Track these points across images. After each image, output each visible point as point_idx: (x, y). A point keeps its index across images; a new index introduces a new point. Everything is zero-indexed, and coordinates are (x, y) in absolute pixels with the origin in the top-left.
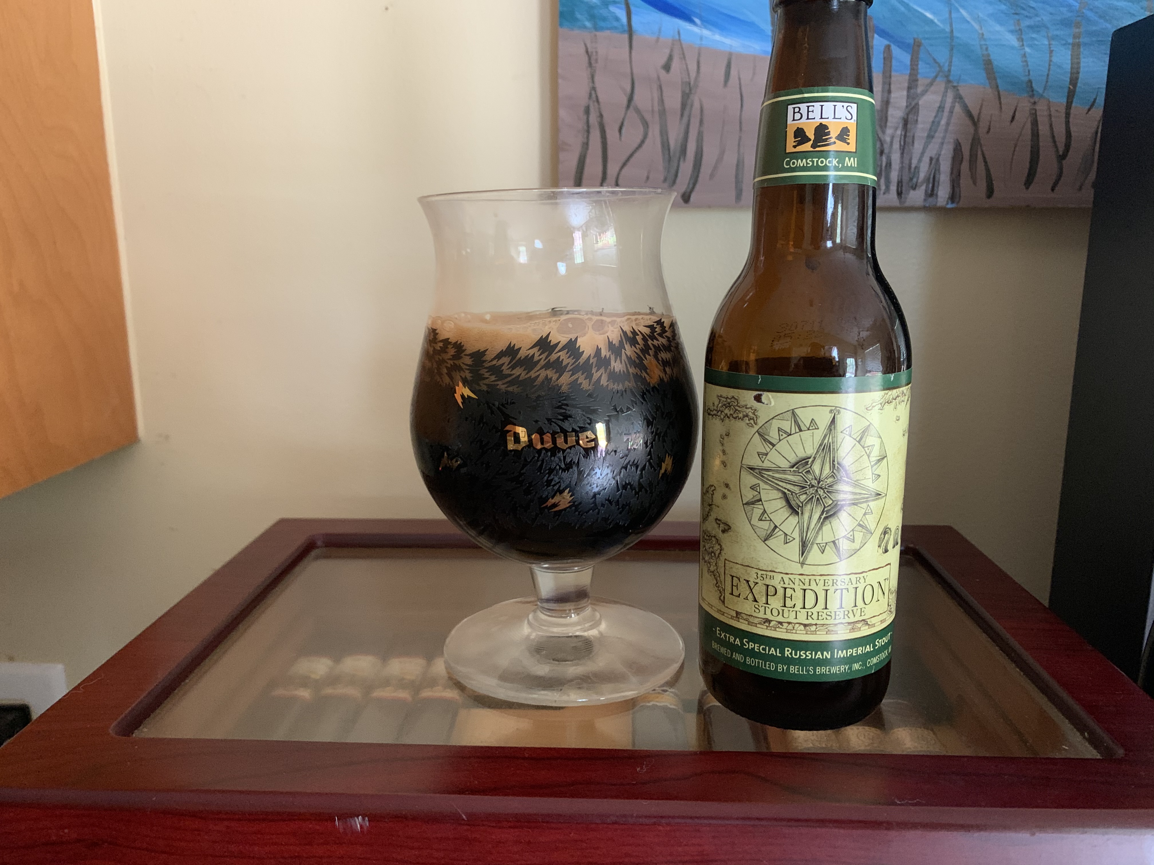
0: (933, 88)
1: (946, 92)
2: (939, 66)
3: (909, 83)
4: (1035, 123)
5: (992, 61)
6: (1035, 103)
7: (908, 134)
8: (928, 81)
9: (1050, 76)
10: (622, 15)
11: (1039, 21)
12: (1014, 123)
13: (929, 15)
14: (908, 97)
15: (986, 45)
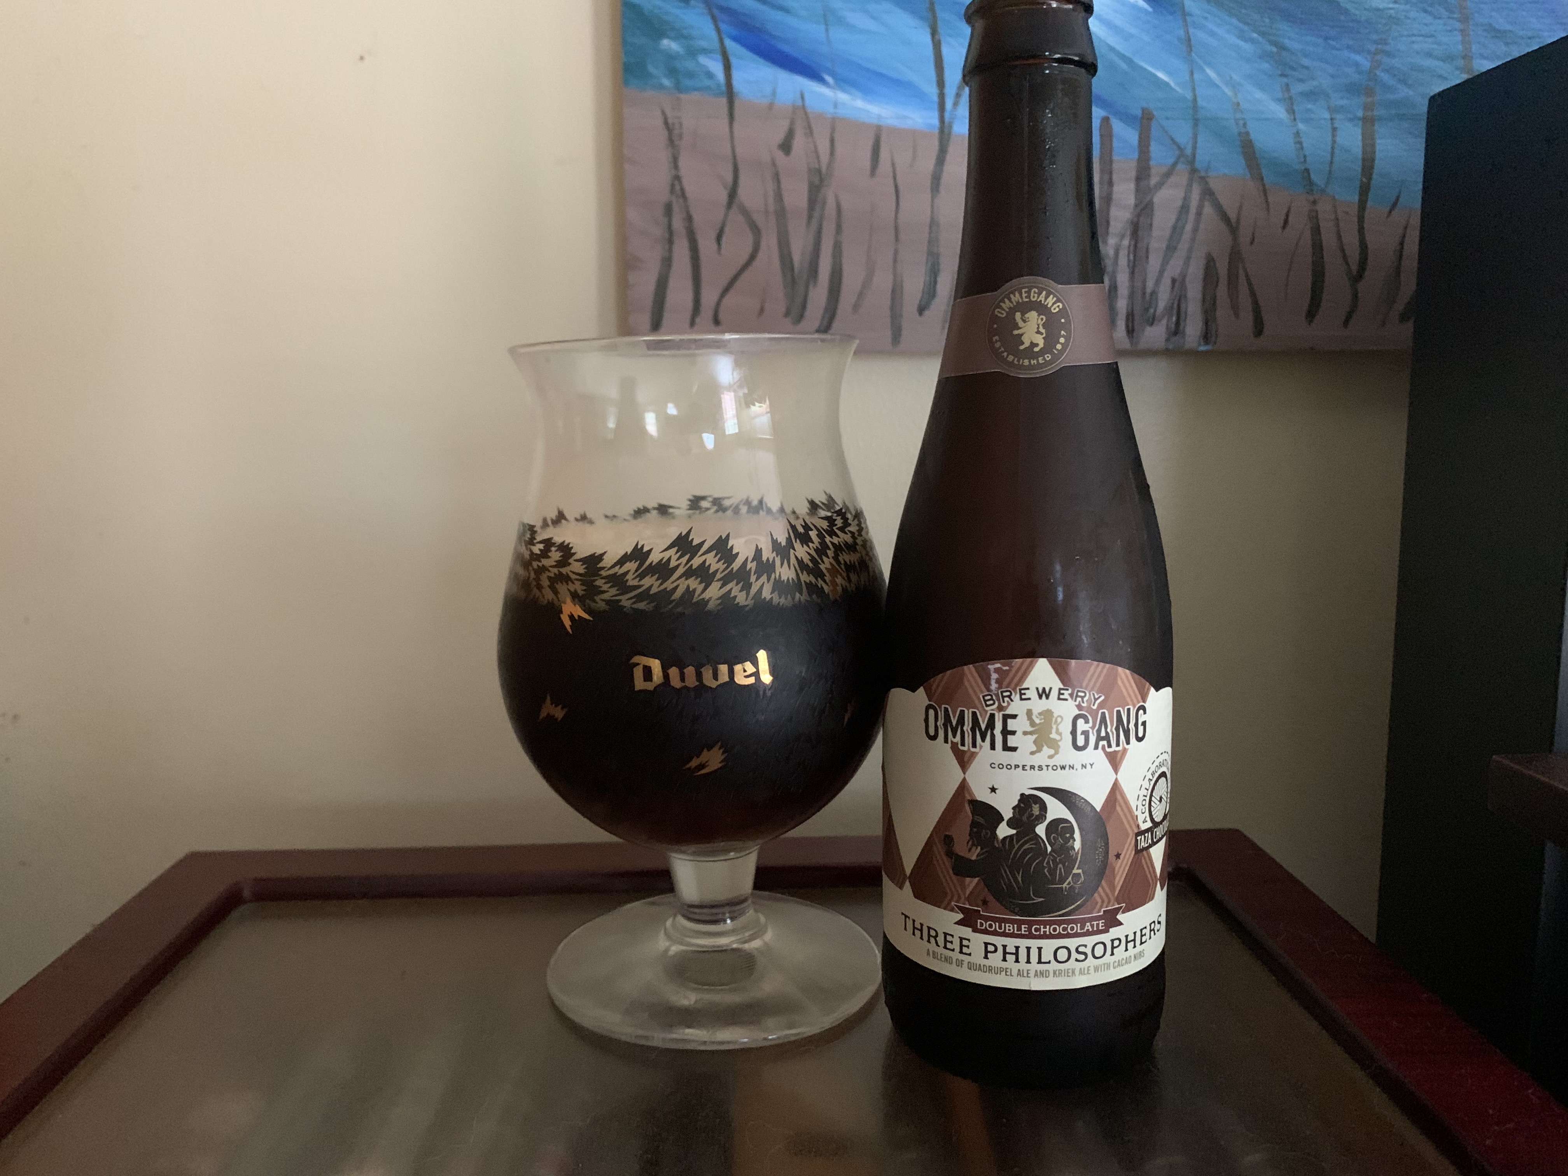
0: (1173, 179)
1: (1189, 187)
2: (1179, 148)
3: (1138, 171)
4: (1316, 230)
5: (1253, 141)
6: (1315, 202)
7: (1139, 245)
8: (1164, 170)
9: (1334, 164)
12: (1287, 230)
14: (1137, 191)
15: (1243, 119)
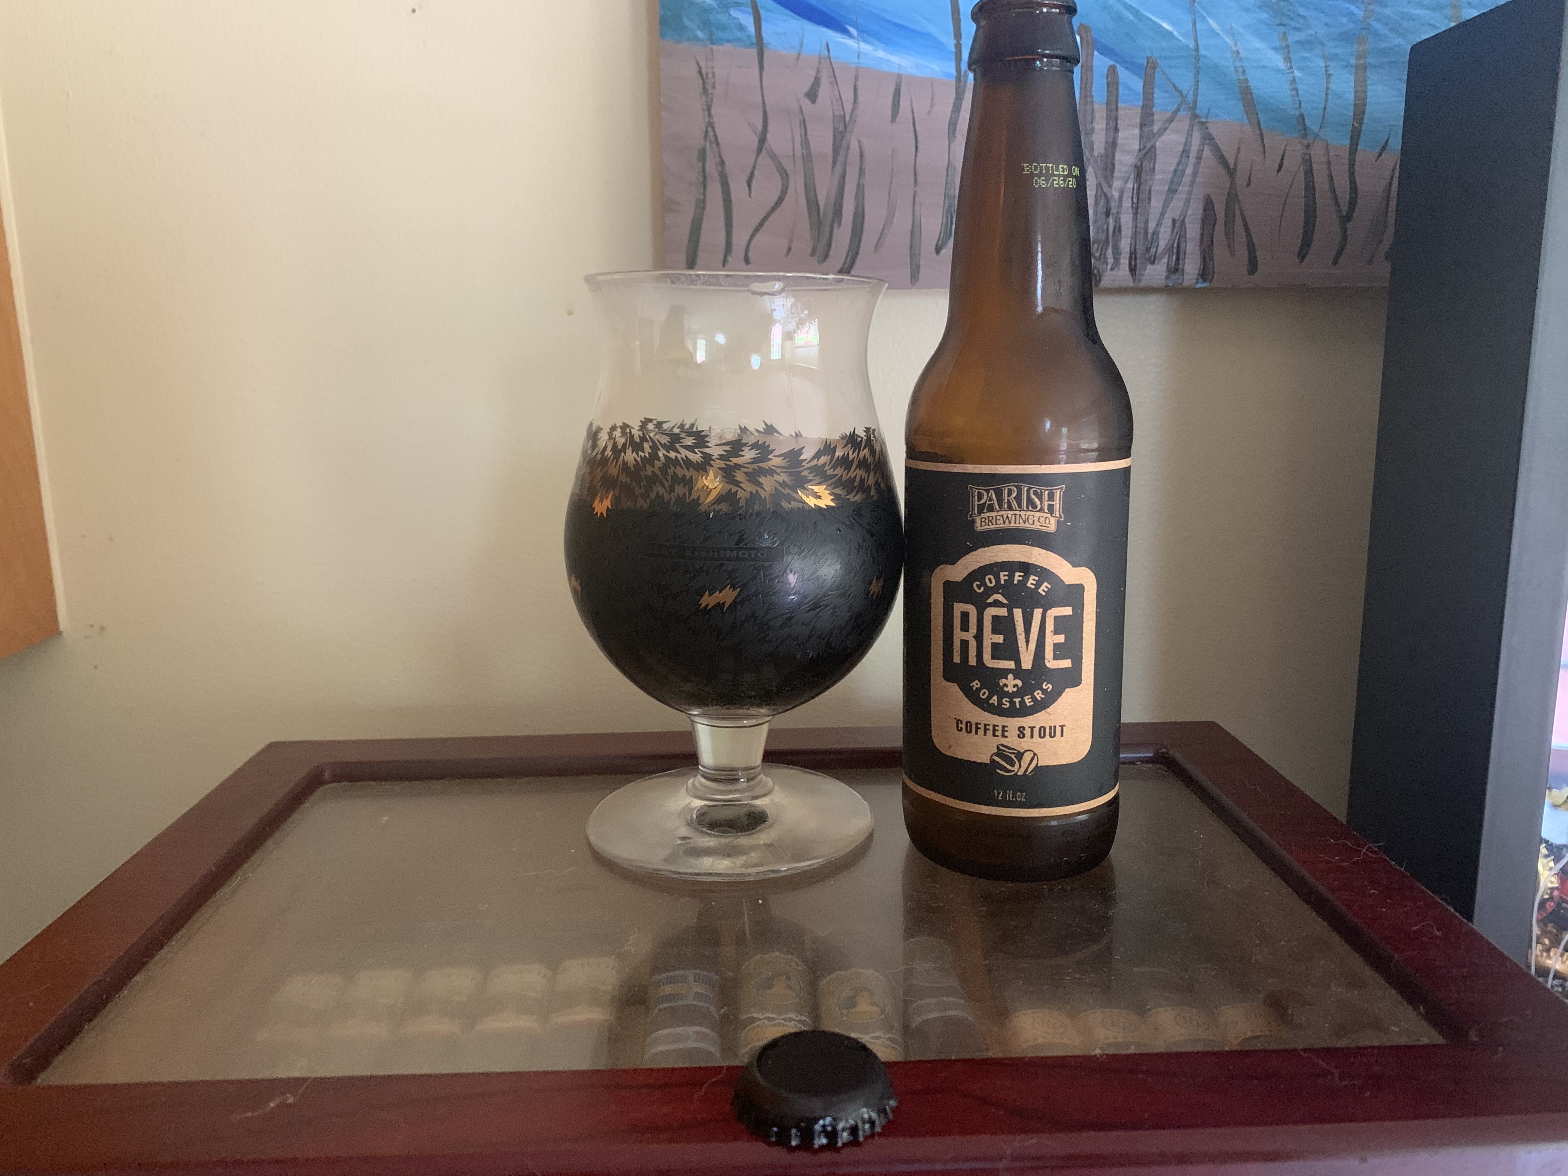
0: (1173, 125)
1: (1190, 132)
2: (1182, 95)
3: (1142, 118)
4: (1309, 173)
5: (1252, 88)
6: (1308, 146)
7: (1142, 187)
8: (1168, 115)
9: (1327, 110)
10: (748, 22)
11: (1311, 36)
12: (1281, 173)
13: (1165, 25)
14: (1141, 136)
15: (1242, 67)
